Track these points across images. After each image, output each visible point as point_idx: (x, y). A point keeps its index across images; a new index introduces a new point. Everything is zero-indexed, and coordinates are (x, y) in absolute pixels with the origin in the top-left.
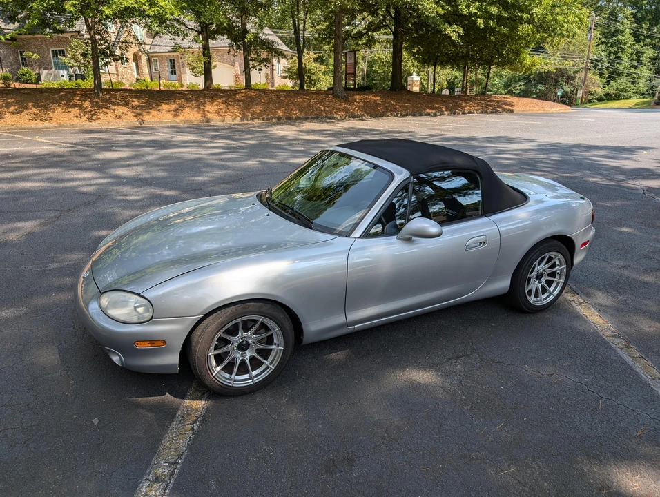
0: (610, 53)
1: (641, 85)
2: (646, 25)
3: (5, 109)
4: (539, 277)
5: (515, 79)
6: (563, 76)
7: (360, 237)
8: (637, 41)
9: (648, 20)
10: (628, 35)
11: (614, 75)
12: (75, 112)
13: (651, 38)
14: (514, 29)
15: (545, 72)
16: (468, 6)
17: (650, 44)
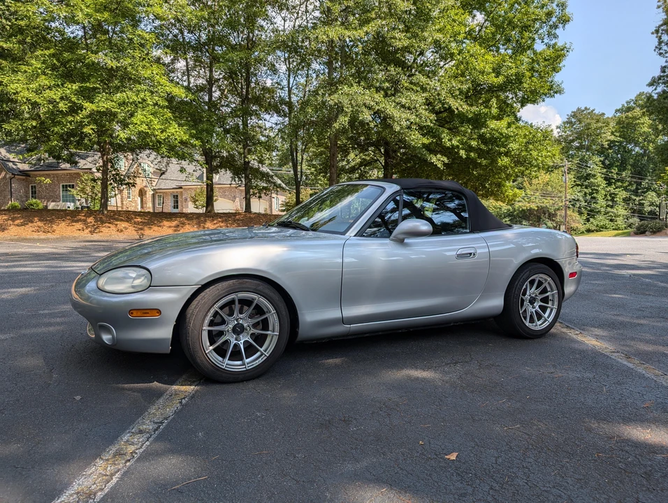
0: (585, 194)
1: (619, 222)
2: (615, 170)
3: (10, 222)
4: (532, 301)
5: (501, 216)
6: (545, 214)
7: (355, 236)
8: (609, 184)
9: (616, 166)
10: (599, 179)
11: (592, 213)
12: (79, 225)
13: (622, 181)
14: (494, 161)
15: (527, 209)
16: (450, 140)
17: (621, 187)
